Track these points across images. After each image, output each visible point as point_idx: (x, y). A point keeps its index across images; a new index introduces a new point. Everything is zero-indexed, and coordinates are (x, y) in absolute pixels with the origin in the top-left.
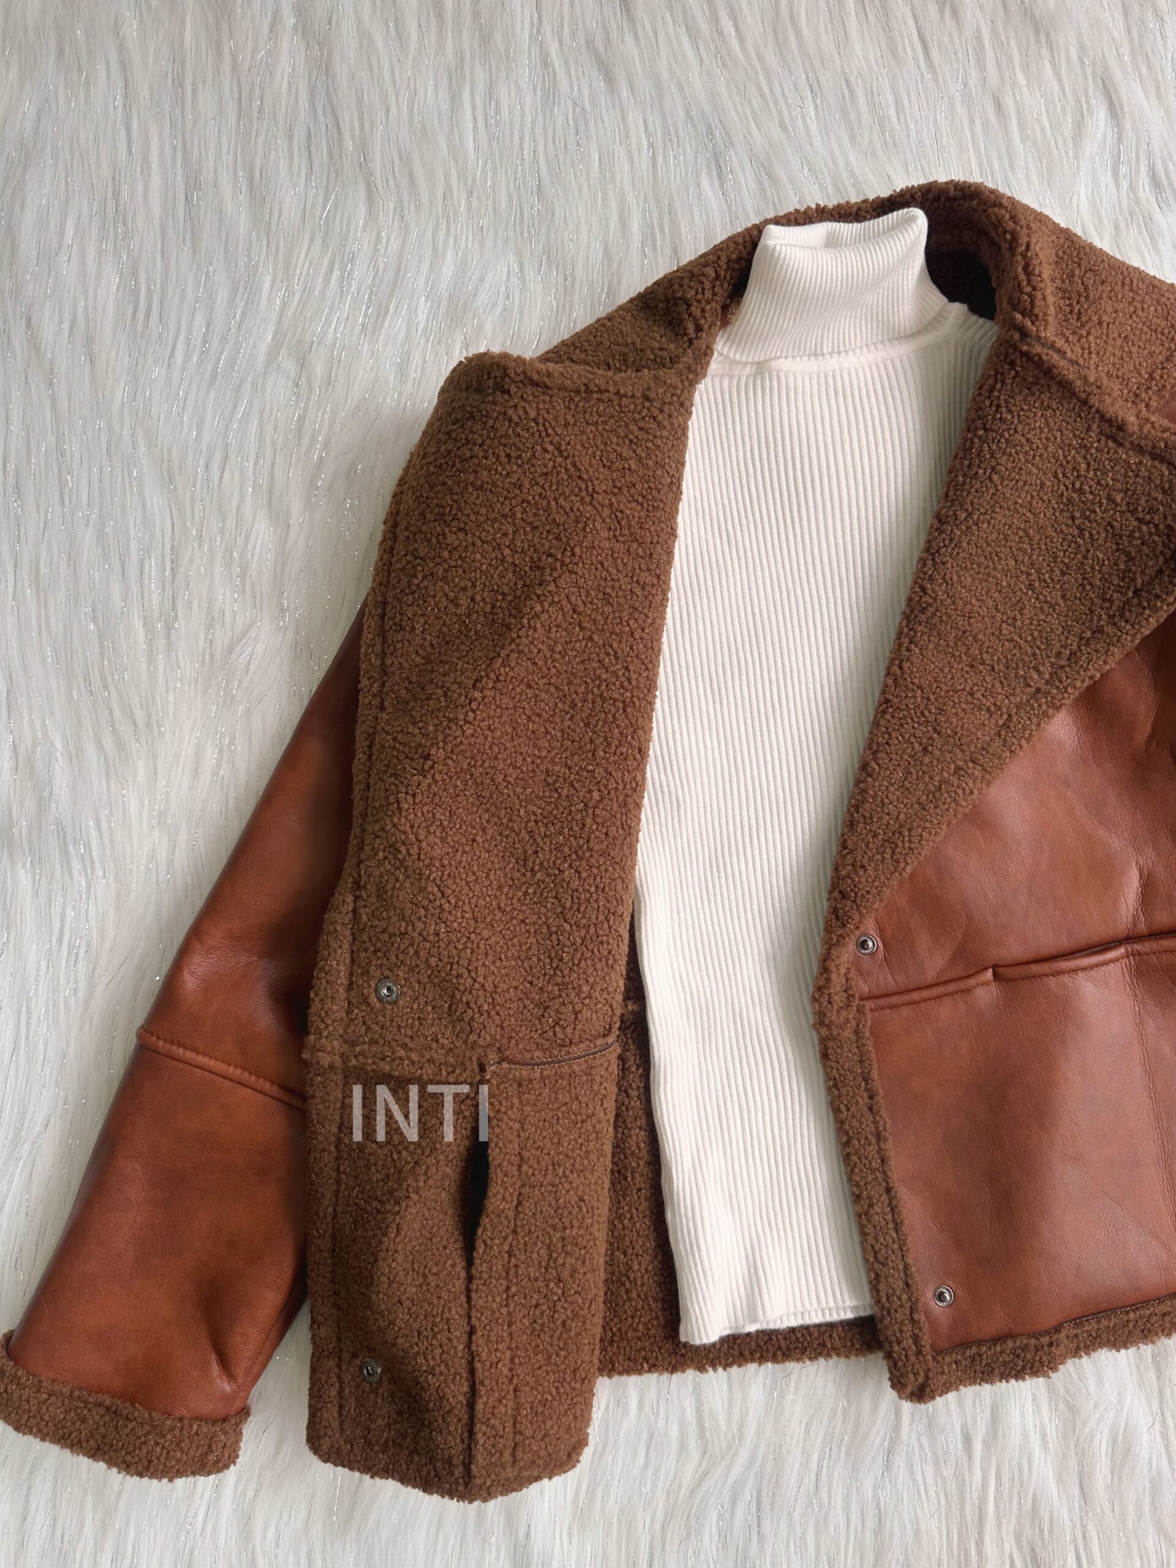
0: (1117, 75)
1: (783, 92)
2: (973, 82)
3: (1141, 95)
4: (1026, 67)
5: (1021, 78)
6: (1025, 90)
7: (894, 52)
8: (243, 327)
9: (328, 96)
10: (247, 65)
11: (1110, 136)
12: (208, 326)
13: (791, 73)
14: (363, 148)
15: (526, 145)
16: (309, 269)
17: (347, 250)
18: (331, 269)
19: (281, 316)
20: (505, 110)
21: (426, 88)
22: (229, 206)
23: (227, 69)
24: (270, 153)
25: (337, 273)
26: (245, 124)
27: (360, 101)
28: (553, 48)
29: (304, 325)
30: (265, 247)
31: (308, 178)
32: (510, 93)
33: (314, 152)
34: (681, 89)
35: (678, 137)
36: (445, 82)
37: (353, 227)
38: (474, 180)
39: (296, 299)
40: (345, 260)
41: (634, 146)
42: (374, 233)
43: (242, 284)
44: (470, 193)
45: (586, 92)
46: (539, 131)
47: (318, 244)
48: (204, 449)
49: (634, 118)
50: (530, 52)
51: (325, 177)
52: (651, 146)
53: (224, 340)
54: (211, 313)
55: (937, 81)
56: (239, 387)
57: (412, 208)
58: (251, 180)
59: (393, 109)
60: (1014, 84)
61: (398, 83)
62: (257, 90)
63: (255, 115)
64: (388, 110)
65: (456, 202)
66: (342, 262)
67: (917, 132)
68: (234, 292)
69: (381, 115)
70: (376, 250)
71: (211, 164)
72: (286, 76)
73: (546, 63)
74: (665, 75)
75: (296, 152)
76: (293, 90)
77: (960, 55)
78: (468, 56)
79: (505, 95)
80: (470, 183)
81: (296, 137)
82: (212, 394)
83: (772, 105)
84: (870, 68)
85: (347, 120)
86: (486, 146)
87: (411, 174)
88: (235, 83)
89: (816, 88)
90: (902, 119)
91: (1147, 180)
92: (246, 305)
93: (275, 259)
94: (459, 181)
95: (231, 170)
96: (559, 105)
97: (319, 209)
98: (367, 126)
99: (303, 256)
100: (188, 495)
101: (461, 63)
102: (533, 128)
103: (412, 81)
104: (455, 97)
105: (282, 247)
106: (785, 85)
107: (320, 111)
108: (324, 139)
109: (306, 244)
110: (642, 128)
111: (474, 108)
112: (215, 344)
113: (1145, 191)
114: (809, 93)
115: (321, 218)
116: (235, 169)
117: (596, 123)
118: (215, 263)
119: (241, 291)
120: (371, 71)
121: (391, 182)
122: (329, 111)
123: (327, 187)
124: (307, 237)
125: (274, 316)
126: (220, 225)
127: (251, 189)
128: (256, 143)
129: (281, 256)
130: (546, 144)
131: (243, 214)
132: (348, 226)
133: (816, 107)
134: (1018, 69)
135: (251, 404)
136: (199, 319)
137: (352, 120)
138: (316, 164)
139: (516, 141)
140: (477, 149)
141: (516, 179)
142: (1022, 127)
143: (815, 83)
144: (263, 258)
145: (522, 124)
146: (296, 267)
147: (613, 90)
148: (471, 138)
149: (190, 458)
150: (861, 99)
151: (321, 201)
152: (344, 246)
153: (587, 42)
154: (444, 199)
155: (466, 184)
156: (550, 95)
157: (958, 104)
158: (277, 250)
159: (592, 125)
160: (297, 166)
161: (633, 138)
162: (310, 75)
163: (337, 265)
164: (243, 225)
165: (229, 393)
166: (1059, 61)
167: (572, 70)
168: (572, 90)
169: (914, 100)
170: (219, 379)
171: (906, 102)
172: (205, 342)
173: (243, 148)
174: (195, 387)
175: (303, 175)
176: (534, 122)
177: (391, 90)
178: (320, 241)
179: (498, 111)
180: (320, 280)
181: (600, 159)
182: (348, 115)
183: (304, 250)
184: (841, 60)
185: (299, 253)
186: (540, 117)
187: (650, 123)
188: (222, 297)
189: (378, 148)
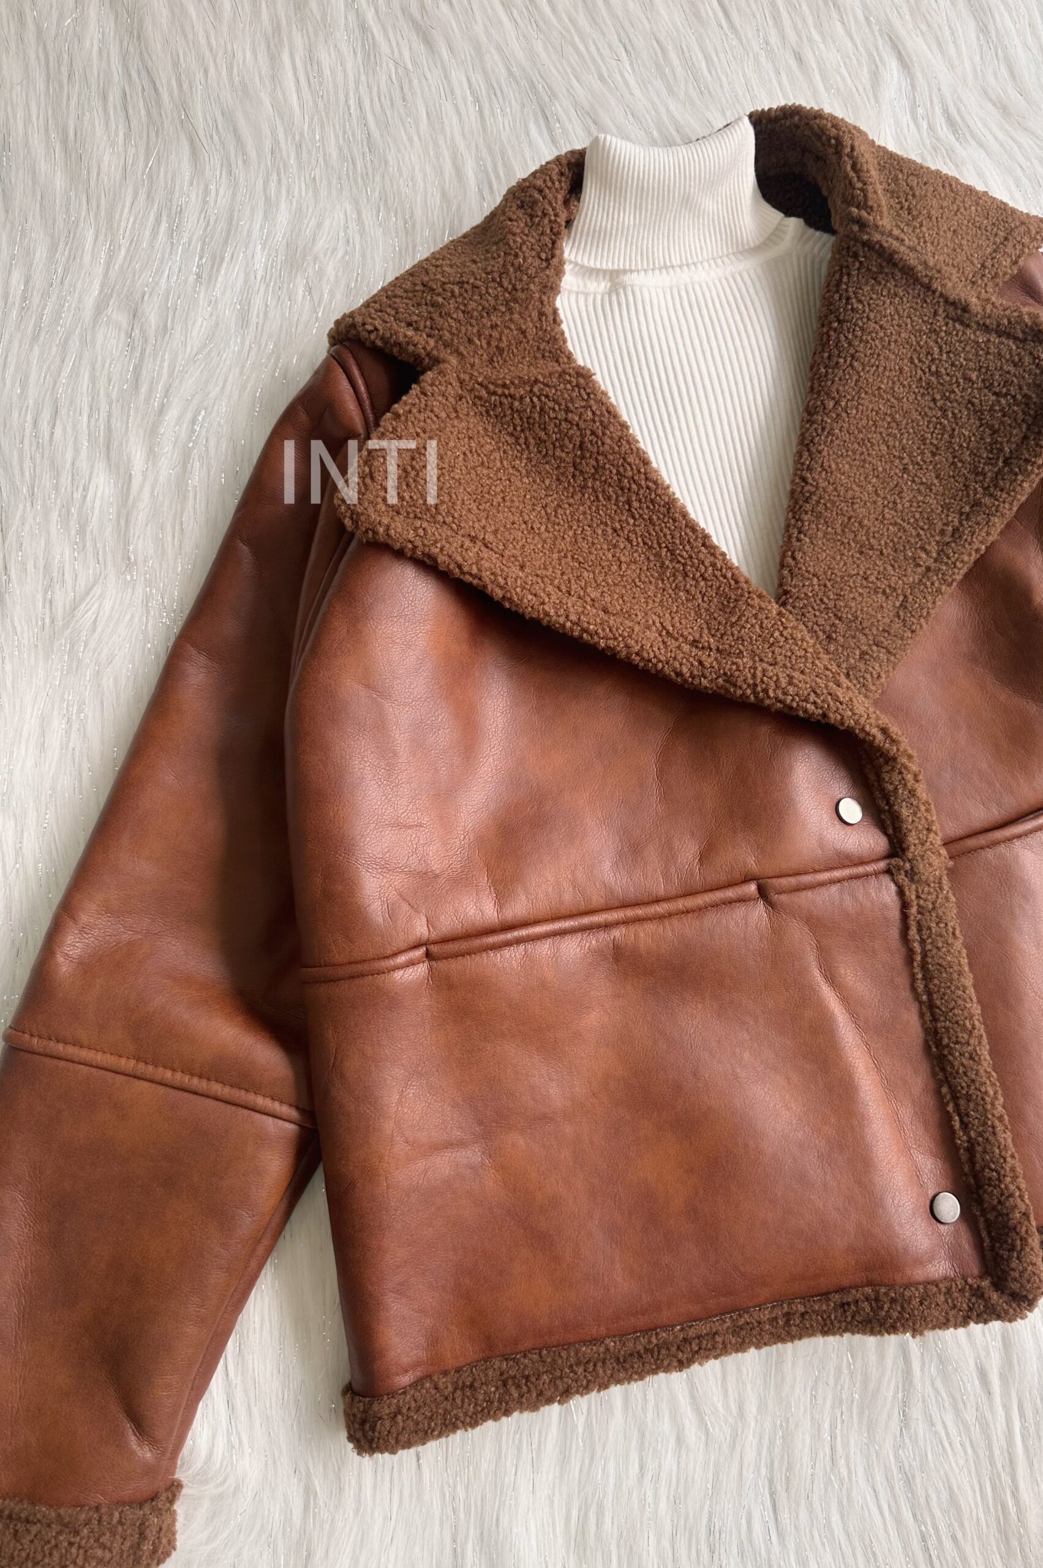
0: (903, 32)
1: (598, 50)
2: (774, 39)
3: (925, 48)
4: (819, 26)
5: (816, 36)
6: (822, 46)
7: (697, 15)
8: (67, 282)
9: (142, 60)
10: (53, 33)
11: (904, 84)
12: (27, 283)
13: (604, 34)
14: (183, 106)
15: (352, 102)
16: (134, 223)
17: (174, 203)
18: (158, 221)
19: (107, 270)
20: (327, 72)
21: (244, 50)
22: (43, 167)
23: (31, 36)
24: (83, 114)
25: (164, 226)
26: (54, 89)
27: (176, 64)
28: (370, 16)
29: (134, 276)
30: (85, 203)
31: (127, 137)
32: (330, 54)
33: (131, 111)
34: (499, 49)
35: (502, 92)
36: (263, 46)
37: (178, 182)
38: (302, 135)
39: (123, 252)
40: (173, 212)
41: (460, 101)
42: (202, 187)
43: (63, 239)
44: (299, 146)
45: (407, 54)
46: (363, 89)
47: (142, 197)
48: (31, 405)
49: (458, 77)
50: (346, 18)
51: (145, 135)
52: (477, 100)
53: (45, 295)
54: (29, 270)
55: (740, 40)
56: (67, 340)
57: (240, 162)
58: (65, 141)
59: (212, 70)
60: (810, 40)
61: (215, 47)
62: (66, 56)
63: (65, 80)
64: (206, 71)
65: (285, 155)
66: (169, 216)
67: (729, 83)
68: (53, 248)
69: (200, 76)
70: (205, 202)
71: (21, 126)
72: (96, 42)
73: (364, 28)
74: (483, 38)
75: (112, 113)
76: (105, 55)
77: (758, 17)
78: (284, 22)
79: (325, 58)
80: (297, 137)
81: (111, 99)
82: (36, 349)
83: (589, 61)
84: (678, 31)
85: (164, 81)
86: (311, 103)
87: (236, 131)
88: (41, 50)
89: (629, 48)
90: (713, 72)
91: (943, 121)
92: (68, 260)
93: (96, 215)
94: (286, 136)
95: (42, 131)
96: (381, 66)
97: (141, 165)
98: (185, 86)
99: (126, 210)
100: (15, 453)
101: (277, 28)
102: (357, 87)
103: (229, 45)
104: (274, 60)
105: (103, 202)
106: (600, 45)
107: (135, 75)
108: (141, 100)
109: (129, 199)
110: (466, 85)
111: (295, 69)
112: (36, 300)
113: (943, 131)
114: (623, 51)
115: (143, 174)
116: (47, 130)
117: (420, 82)
118: (30, 219)
119: (61, 245)
120: (186, 37)
121: (215, 137)
122: (144, 74)
123: (148, 143)
124: (130, 190)
125: (100, 270)
126: (34, 184)
127: (66, 150)
128: (68, 106)
129: (103, 213)
130: (372, 100)
131: (59, 173)
132: (173, 179)
133: (631, 64)
134: (812, 29)
135: (80, 357)
136: (16, 277)
137: (169, 81)
138: (134, 124)
139: (342, 97)
140: (302, 107)
141: (345, 133)
142: (824, 78)
143: (627, 41)
144: (83, 214)
145: (346, 84)
146: (120, 221)
147: (433, 52)
148: (295, 96)
149: (15, 415)
150: (673, 55)
151: (142, 158)
152: (171, 201)
153: (403, 10)
154: (272, 153)
155: (294, 138)
156: (370, 55)
157: (763, 59)
158: (98, 207)
159: (415, 82)
160: (114, 128)
161: (458, 92)
162: (121, 41)
163: (164, 218)
164: (59, 182)
165: (54, 349)
166: (848, 20)
167: (391, 35)
168: (393, 52)
169: (722, 56)
170: (43, 333)
171: (715, 59)
172: (24, 298)
173: (54, 111)
174: (16, 343)
175: (121, 134)
176: (357, 83)
177: (207, 54)
178: (144, 196)
179: (320, 72)
180: (147, 233)
181: (427, 113)
182: (164, 76)
183: (128, 204)
184: (650, 22)
185: (123, 206)
186: (363, 78)
187: (473, 80)
188: (41, 253)
189: (199, 107)
